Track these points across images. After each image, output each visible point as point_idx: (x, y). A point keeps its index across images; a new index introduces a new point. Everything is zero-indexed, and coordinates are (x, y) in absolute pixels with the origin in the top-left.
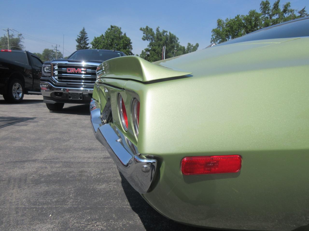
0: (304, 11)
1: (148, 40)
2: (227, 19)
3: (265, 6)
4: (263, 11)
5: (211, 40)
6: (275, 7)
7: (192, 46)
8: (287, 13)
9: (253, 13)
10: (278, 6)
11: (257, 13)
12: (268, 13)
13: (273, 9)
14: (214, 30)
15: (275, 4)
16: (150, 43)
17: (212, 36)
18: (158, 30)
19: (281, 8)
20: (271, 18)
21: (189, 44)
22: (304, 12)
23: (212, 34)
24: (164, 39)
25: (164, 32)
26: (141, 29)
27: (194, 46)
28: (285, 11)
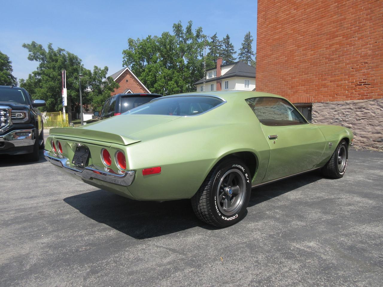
0: (216, 37)
1: (37, 60)
2: (139, 39)
3: (178, 28)
4: (176, 34)
5: (123, 63)
6: (188, 32)
7: (100, 70)
8: (200, 38)
9: (166, 35)
10: (191, 30)
11: (171, 36)
12: (182, 37)
13: (187, 33)
14: (124, 52)
15: (187, 28)
16: (41, 65)
17: (123, 58)
18: (50, 47)
19: (195, 34)
20: (185, 42)
21: (96, 67)
22: (216, 39)
23: (123, 56)
24: (60, 59)
25: (60, 50)
26: (24, 46)
27: (103, 70)
28: (198, 36)
